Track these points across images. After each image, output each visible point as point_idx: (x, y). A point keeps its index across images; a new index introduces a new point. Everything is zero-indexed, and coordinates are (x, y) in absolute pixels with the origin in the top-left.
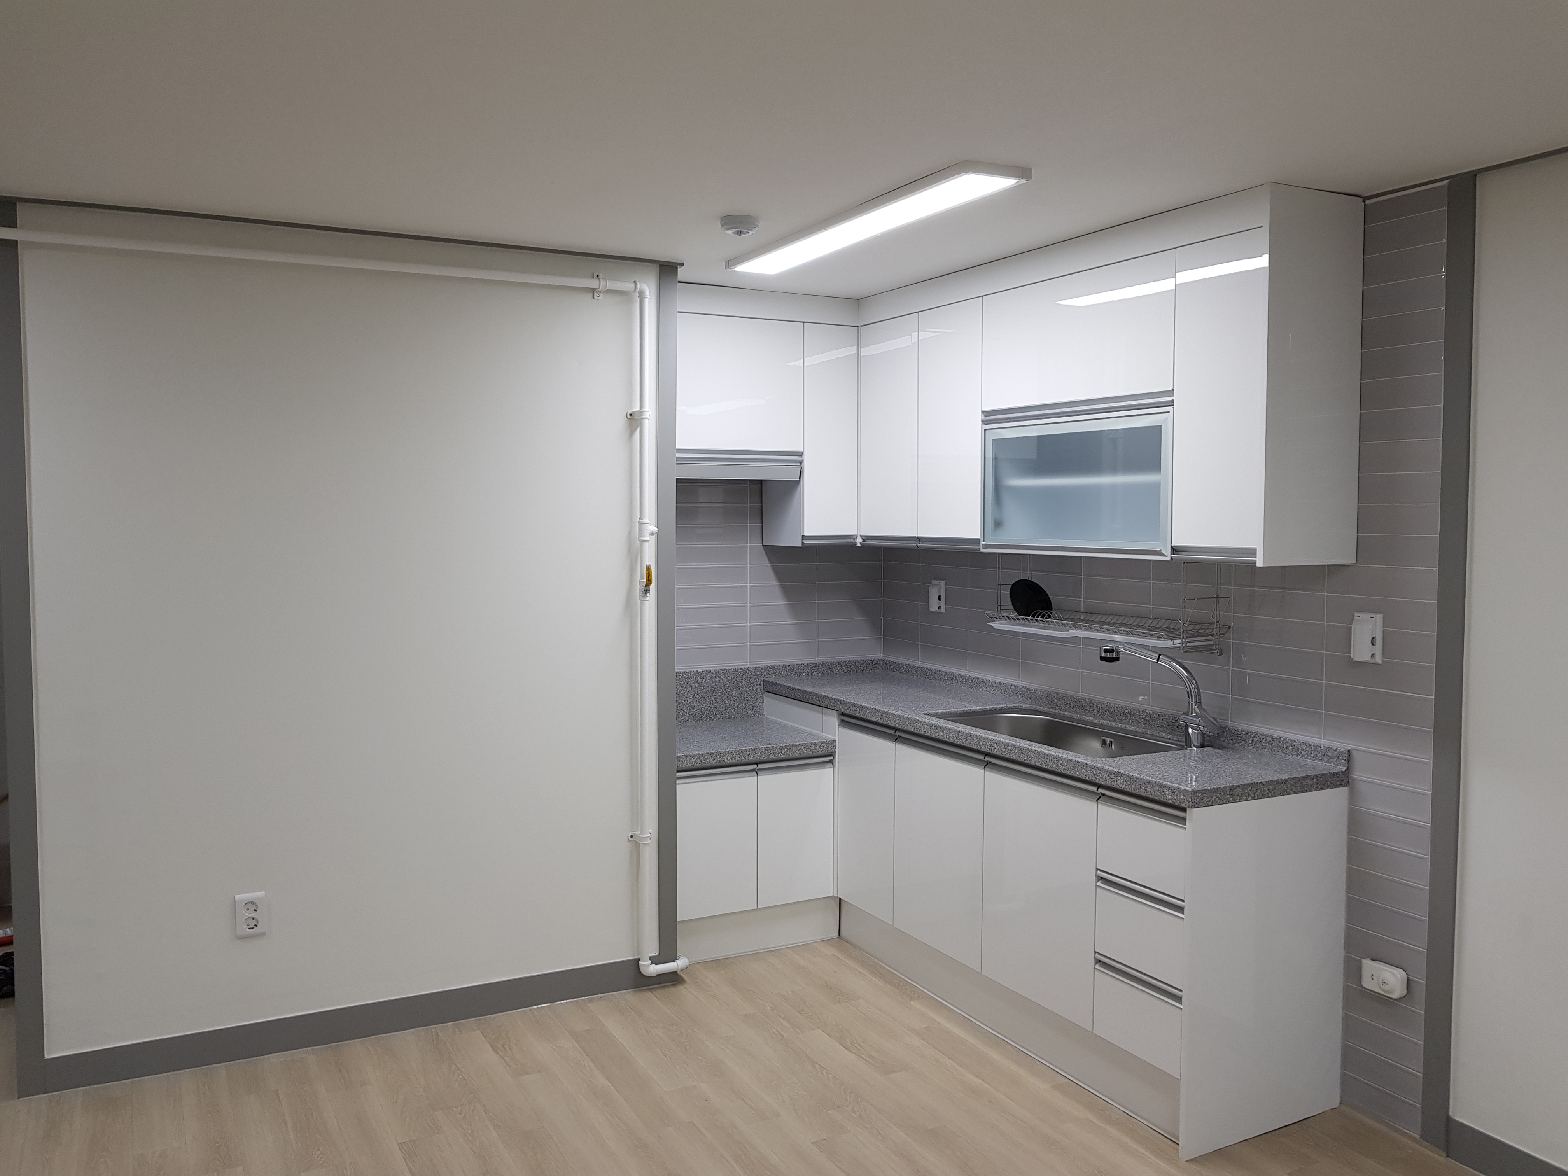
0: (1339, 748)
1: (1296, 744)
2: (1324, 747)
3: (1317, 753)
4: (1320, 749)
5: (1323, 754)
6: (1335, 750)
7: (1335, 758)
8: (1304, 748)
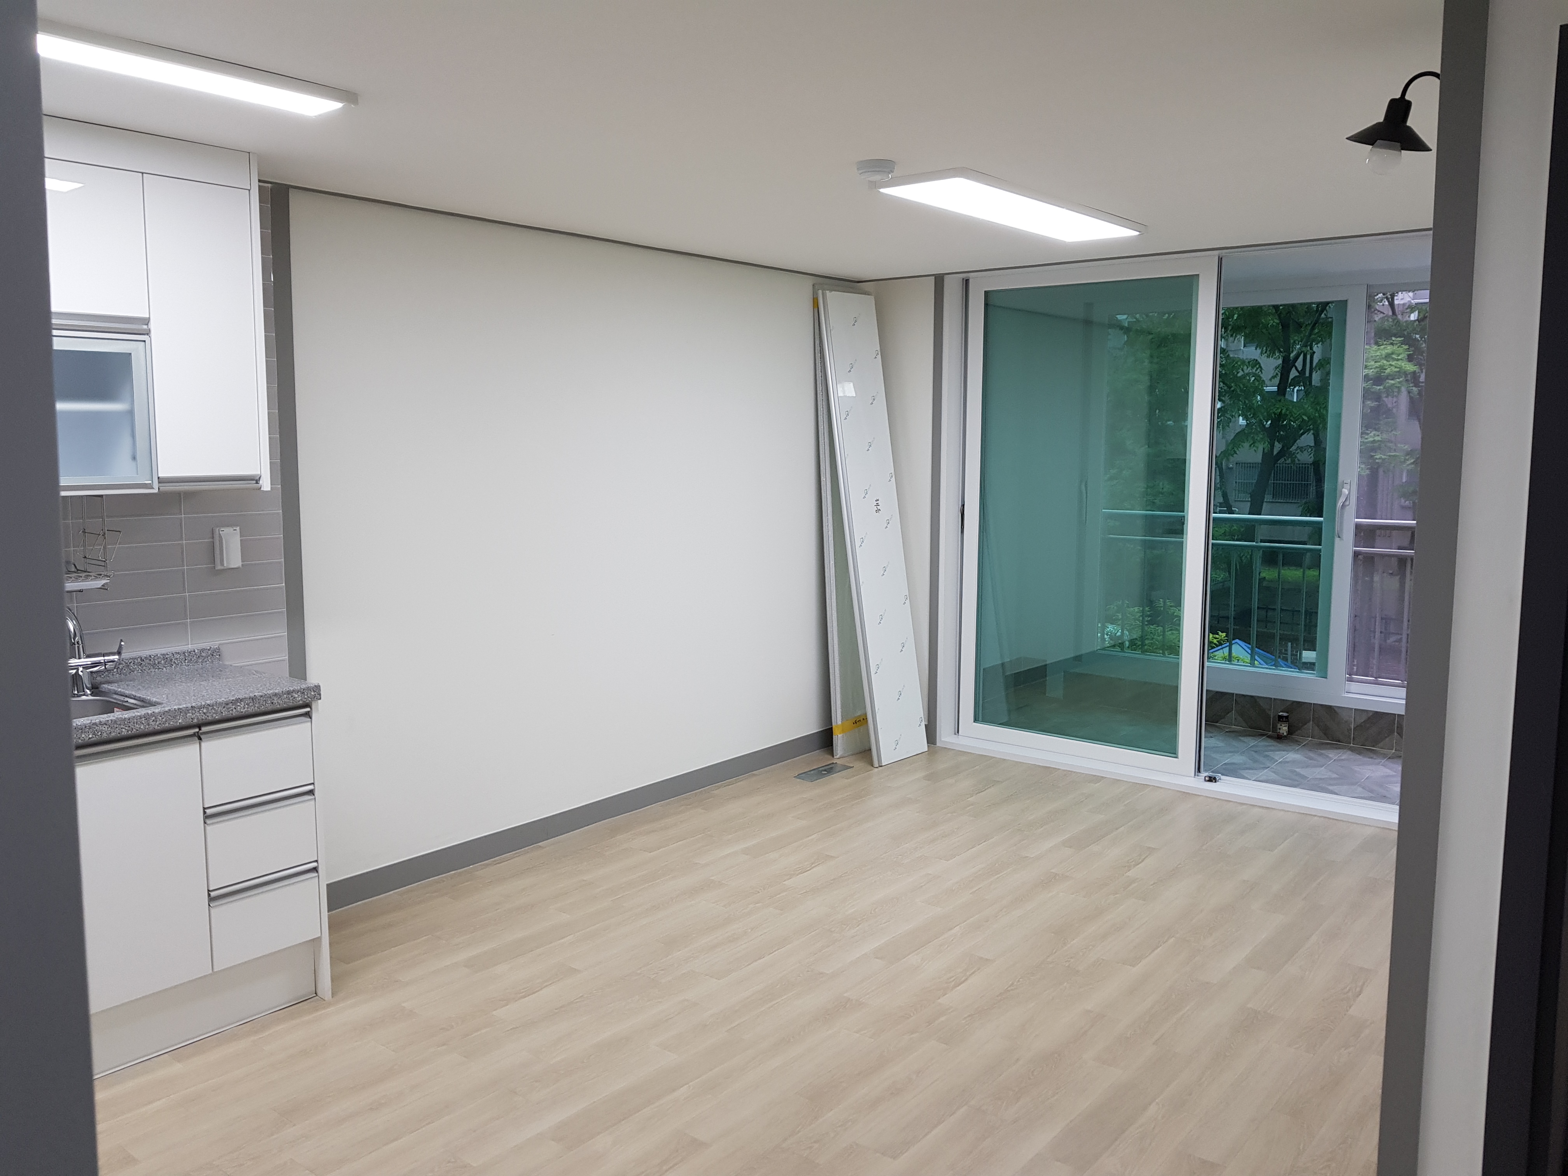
0: (212, 647)
1: (168, 656)
2: (198, 650)
3: (191, 657)
4: (194, 653)
5: (197, 656)
6: (209, 650)
7: (209, 656)
8: (178, 657)
